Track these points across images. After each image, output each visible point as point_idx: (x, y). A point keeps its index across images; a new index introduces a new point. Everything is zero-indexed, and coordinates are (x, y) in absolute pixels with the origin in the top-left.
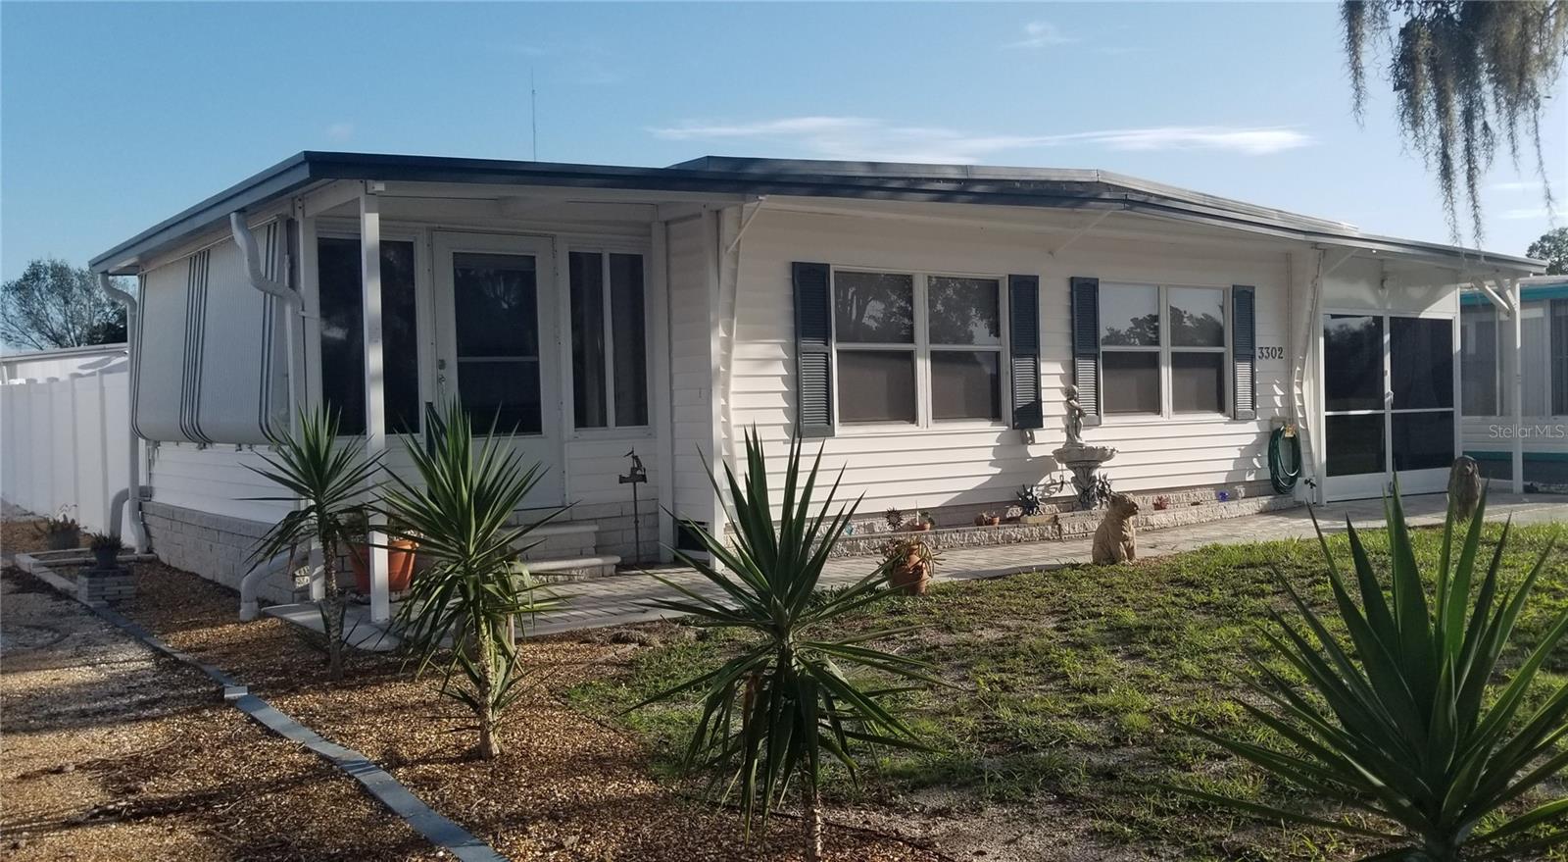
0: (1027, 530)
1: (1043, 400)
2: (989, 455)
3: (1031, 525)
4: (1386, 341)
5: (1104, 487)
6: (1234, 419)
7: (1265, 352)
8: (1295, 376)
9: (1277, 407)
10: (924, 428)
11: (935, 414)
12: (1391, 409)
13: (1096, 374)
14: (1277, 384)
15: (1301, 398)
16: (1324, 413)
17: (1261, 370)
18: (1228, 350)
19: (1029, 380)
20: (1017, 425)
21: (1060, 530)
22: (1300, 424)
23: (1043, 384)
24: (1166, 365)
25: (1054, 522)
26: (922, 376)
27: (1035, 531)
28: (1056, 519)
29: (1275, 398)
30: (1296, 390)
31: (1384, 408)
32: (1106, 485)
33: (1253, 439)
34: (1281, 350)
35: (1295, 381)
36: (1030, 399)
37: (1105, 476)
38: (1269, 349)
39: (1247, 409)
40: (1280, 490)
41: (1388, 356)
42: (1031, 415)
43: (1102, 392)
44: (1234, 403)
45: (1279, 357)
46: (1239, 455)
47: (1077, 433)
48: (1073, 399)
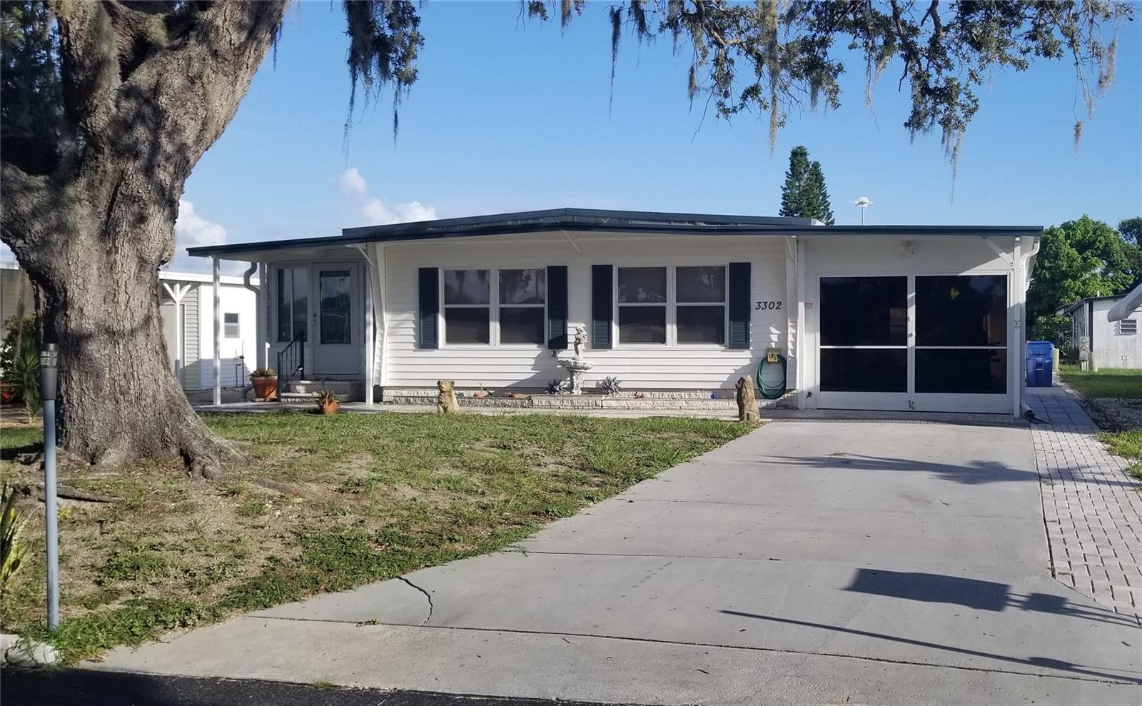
0: (514, 401)
1: (568, 333)
2: (533, 362)
3: (518, 399)
4: (911, 295)
5: (610, 384)
6: (730, 348)
7: (762, 305)
8: (789, 321)
9: (773, 342)
10: (494, 347)
11: (504, 340)
12: (916, 345)
13: (609, 319)
14: (773, 327)
15: (795, 336)
16: (819, 347)
17: (757, 317)
18: (726, 304)
19: (559, 322)
20: (550, 347)
21: (532, 403)
22: (790, 353)
23: (569, 325)
24: (671, 314)
25: (529, 399)
26: (493, 320)
27: (519, 402)
28: (531, 397)
29: (771, 336)
30: (791, 330)
31: (906, 345)
32: (613, 383)
33: (747, 362)
34: (779, 303)
35: (789, 324)
36: (560, 334)
37: (615, 378)
38: (766, 303)
39: (741, 342)
40: (766, 397)
41: (914, 306)
42: (560, 342)
43: (615, 329)
44: (730, 338)
45: (777, 308)
46: (733, 372)
47: (577, 353)
48: (579, 333)
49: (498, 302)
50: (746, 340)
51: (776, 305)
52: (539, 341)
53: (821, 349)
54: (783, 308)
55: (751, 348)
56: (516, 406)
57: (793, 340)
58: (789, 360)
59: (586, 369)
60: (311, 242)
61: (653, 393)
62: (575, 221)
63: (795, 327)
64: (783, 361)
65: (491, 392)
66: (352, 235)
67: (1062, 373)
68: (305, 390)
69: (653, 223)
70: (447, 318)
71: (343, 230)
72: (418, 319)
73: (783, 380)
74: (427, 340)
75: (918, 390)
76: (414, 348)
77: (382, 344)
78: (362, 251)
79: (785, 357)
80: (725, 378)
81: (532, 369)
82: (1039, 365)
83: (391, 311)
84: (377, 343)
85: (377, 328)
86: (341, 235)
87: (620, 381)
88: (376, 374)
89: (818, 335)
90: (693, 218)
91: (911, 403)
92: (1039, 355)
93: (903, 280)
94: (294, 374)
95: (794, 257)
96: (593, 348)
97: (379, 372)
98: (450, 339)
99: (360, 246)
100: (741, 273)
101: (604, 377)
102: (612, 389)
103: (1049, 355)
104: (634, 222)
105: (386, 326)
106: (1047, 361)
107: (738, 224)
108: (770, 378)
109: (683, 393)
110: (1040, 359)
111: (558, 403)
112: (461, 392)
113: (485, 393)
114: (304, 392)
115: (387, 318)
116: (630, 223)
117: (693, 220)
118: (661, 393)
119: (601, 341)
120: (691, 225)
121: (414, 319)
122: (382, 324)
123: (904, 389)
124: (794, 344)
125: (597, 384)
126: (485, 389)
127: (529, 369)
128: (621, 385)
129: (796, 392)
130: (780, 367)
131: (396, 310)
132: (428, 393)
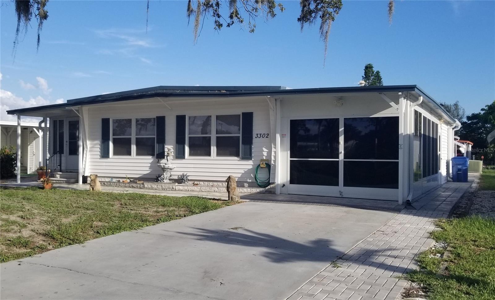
0: (137, 185)
2: (149, 165)
4: (341, 129)
5: (184, 177)
6: (242, 159)
7: (259, 136)
8: (272, 145)
9: (264, 156)
10: (133, 157)
11: (138, 154)
12: (344, 159)
13: (184, 143)
14: (265, 148)
15: (275, 152)
16: (289, 159)
17: (256, 142)
18: (240, 135)
19: (161, 145)
20: (157, 158)
21: (144, 186)
22: (272, 162)
23: (166, 146)
24: (213, 141)
25: (143, 184)
26: (133, 144)
27: (139, 185)
28: (143, 183)
29: (263, 152)
30: (273, 149)
31: (338, 158)
32: (185, 177)
33: (251, 167)
34: (268, 134)
35: (273, 146)
36: (162, 151)
37: (186, 174)
38: (261, 134)
39: (248, 156)
40: (260, 186)
41: (343, 136)
42: (161, 155)
43: (187, 149)
44: (242, 154)
45: (266, 137)
46: (244, 172)
47: (168, 161)
48: (169, 151)
49: (135, 135)
50: (250, 155)
51: (266, 136)
52: (153, 155)
53: (290, 160)
54: (269, 137)
55: (253, 159)
56: (137, 187)
57: (275, 155)
58: (272, 166)
59: (171, 169)
60: (52, 107)
61: (205, 182)
62: (164, 92)
63: (275, 148)
64: (268, 166)
65: (132, 180)
66: (71, 103)
67: (484, 174)
68: (60, 177)
69: (199, 92)
70: (114, 143)
71: (67, 100)
72: (101, 144)
73: (269, 177)
74: (105, 154)
75: (345, 185)
76: (100, 158)
77: (86, 156)
78: (74, 110)
79: (270, 164)
80: (239, 175)
81: (149, 169)
82: (459, 170)
83: (91, 140)
84: (85, 155)
85: (85, 147)
86: (66, 102)
87: (189, 176)
88: (83, 170)
89: (289, 152)
90: (219, 88)
91: (341, 193)
92: (459, 165)
93: (337, 120)
94: (56, 169)
95: (274, 108)
96: (176, 158)
97: (85, 169)
98: (115, 153)
99: (74, 108)
100: (248, 118)
101: (181, 173)
102: (184, 180)
103: (466, 165)
104: (191, 92)
105: (88, 147)
106: (465, 168)
107: (242, 91)
108: (262, 176)
109: (219, 183)
110: (460, 167)
111: (156, 186)
112: (119, 179)
113: (128, 181)
114: (59, 177)
115: (88, 143)
116: (189, 92)
117: (220, 90)
118: (208, 183)
119: (180, 155)
120: (218, 92)
121: (100, 143)
122: (87, 146)
123: (337, 184)
124: (275, 157)
125: (178, 177)
126: (128, 178)
127: (148, 169)
128: (189, 178)
129: (276, 184)
130: (267, 170)
131: (92, 139)
132: (105, 180)
